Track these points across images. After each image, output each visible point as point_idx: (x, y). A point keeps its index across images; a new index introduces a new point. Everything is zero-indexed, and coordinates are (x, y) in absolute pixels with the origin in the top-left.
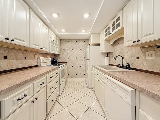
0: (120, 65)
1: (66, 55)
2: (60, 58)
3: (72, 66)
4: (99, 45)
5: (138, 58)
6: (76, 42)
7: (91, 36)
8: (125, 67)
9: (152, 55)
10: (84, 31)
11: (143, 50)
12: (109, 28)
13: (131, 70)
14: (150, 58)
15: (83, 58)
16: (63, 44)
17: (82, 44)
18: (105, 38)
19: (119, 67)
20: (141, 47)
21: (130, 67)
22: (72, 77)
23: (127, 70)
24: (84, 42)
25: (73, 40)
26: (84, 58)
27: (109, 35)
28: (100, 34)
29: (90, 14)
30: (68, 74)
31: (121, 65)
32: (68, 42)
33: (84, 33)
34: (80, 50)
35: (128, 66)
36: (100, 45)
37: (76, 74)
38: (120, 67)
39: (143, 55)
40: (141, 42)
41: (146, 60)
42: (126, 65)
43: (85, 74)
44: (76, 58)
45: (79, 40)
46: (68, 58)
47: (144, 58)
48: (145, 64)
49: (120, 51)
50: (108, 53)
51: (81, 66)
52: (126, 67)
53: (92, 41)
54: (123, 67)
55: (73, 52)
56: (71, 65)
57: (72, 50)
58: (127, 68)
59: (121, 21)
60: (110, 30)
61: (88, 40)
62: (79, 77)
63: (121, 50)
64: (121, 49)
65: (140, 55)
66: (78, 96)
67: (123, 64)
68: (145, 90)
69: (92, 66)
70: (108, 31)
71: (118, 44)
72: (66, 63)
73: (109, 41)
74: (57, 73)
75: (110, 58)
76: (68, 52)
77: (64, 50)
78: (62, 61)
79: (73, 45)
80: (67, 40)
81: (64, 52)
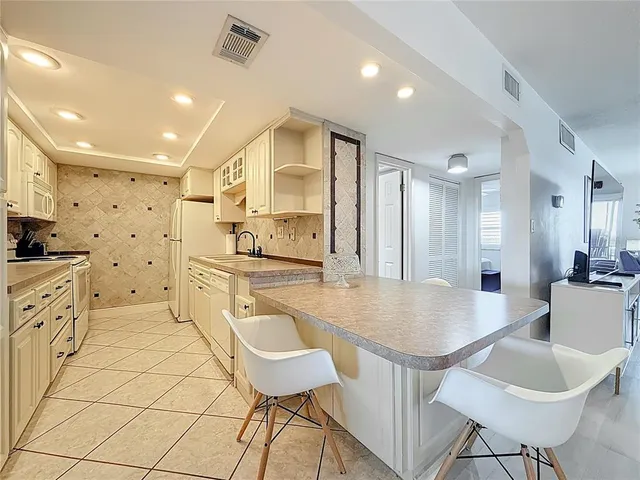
0: (250, 250)
1: (87, 226)
2: (54, 235)
3: (116, 265)
4: (210, 200)
5: (271, 236)
6: (133, 180)
7: (188, 174)
8: (256, 254)
10: (162, 158)
11: (275, 224)
16: (69, 182)
17: (154, 188)
22: (116, 301)
24: (165, 183)
25: (121, 172)
26: (165, 236)
27: (228, 186)
28: (213, 171)
30: (97, 295)
32: (96, 176)
34: (150, 209)
36: (213, 202)
37: (133, 292)
38: (250, 255)
39: (275, 232)
43: (166, 289)
44: (133, 236)
45: (143, 175)
46: (96, 236)
47: (276, 237)
50: (234, 225)
51: (150, 263)
53: (190, 187)
54: (253, 254)
55: (117, 215)
56: (110, 259)
57: (115, 207)
59: (243, 166)
61: (178, 180)
62: (143, 300)
65: (272, 231)
67: (254, 249)
69: (190, 259)
70: (228, 175)
72: (88, 253)
76: (97, 213)
77: (76, 205)
78: (63, 246)
79: (120, 189)
80: (93, 168)
81: (76, 214)
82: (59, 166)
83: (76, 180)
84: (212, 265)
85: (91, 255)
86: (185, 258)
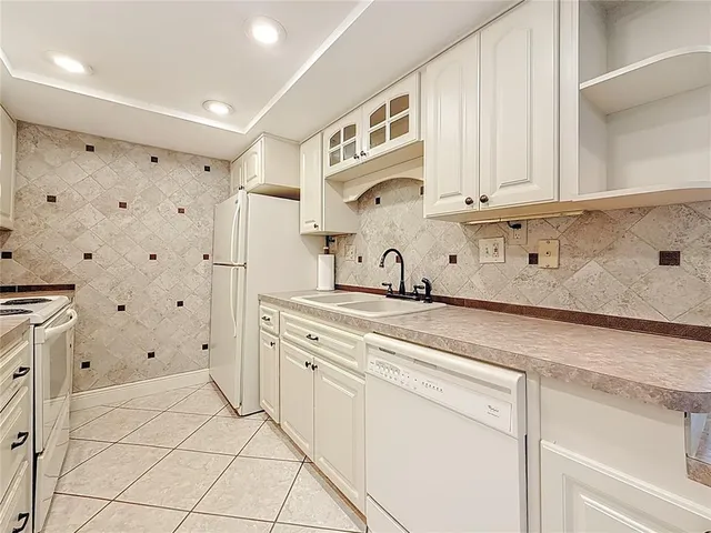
0: (390, 285)
1: (71, 238)
3: (121, 308)
5: (453, 259)
6: (154, 160)
8: (412, 294)
9: (496, 250)
10: (219, 109)
11: (470, 232)
12: (350, 131)
13: (435, 305)
14: (490, 259)
15: (195, 256)
16: (39, 157)
17: (189, 176)
18: (330, 170)
19: (388, 296)
20: (464, 224)
21: (432, 293)
22: (121, 374)
23: (421, 305)
24: (207, 169)
25: (134, 144)
26: (206, 257)
27: (351, 162)
28: (298, 144)
29: (285, 33)
30: (86, 365)
31: (396, 288)
32: (90, 149)
33: (217, 119)
34: (181, 211)
35: (424, 292)
36: (298, 199)
37: (151, 356)
38: (391, 295)
39: (469, 250)
40: (491, 205)
41: (481, 266)
42: (416, 287)
43: (205, 347)
44: (153, 257)
45: (172, 154)
46: (88, 256)
47: (473, 260)
48: (476, 280)
49: (386, 230)
50: (329, 239)
51: (180, 304)
52: (417, 294)
54: (402, 294)
55: (128, 220)
56: (112, 299)
57: (123, 205)
58: (419, 298)
59: (412, 111)
60: (357, 138)
61: (228, 164)
62: (167, 370)
63: (391, 227)
64: (392, 225)
65: (461, 248)
66: (187, 484)
67: (402, 283)
68: (569, 369)
69: (262, 299)
70: (349, 141)
71: (378, 201)
72: (72, 287)
73: (343, 188)
74: (14, 369)
75: (340, 260)
76: (90, 217)
77: (52, 199)
78: (26, 276)
79: (133, 175)
80: (84, 135)
81: (51, 217)
82: (20, 125)
83: (53, 154)
84: (363, 326)
85: (78, 292)
86: (252, 300)
